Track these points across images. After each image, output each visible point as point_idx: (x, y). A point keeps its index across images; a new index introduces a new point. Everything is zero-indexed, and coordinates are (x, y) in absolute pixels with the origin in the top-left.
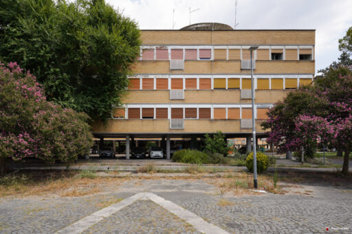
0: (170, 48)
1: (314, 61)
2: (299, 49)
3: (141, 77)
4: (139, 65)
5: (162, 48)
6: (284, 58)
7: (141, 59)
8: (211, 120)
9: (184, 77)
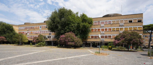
0: (101, 22)
1: (142, 22)
2: (137, 19)
3: (94, 29)
4: (93, 26)
5: (99, 22)
6: (133, 22)
7: (94, 24)
8: (111, 39)
9: (104, 28)
